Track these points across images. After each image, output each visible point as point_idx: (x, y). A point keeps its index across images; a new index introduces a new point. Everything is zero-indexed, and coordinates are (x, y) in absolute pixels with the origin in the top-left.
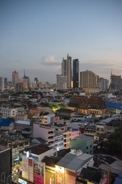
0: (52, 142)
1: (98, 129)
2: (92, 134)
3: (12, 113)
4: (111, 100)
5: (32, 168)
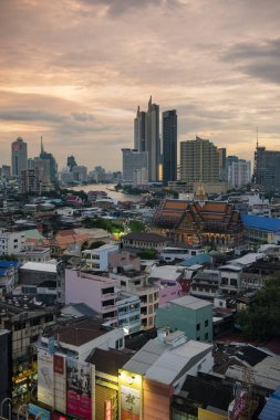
0: (112, 314)
1: (225, 281)
2: (210, 294)
3: (10, 243)
4: (255, 211)
5: (61, 379)
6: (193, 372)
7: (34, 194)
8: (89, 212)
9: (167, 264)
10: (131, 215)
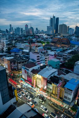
0: (39, 61)
1: (64, 55)
2: (61, 58)
3: (22, 46)
4: (74, 40)
5: (26, 74)
6: (52, 76)
7: (29, 36)
8: (39, 40)
9: (53, 51)
10: (47, 40)
